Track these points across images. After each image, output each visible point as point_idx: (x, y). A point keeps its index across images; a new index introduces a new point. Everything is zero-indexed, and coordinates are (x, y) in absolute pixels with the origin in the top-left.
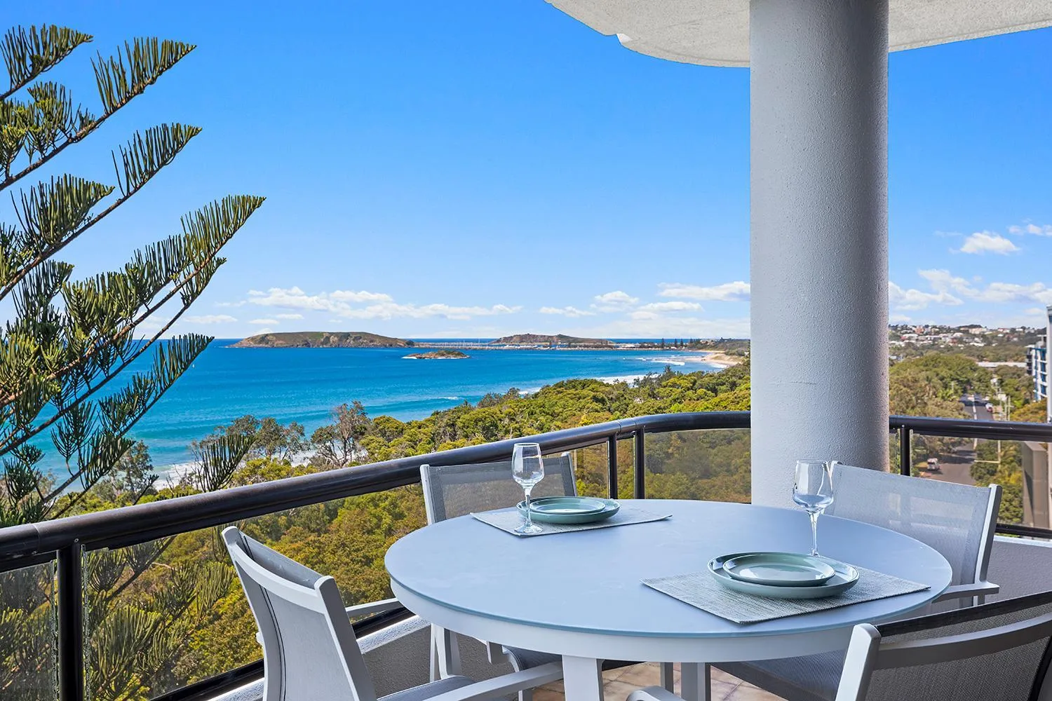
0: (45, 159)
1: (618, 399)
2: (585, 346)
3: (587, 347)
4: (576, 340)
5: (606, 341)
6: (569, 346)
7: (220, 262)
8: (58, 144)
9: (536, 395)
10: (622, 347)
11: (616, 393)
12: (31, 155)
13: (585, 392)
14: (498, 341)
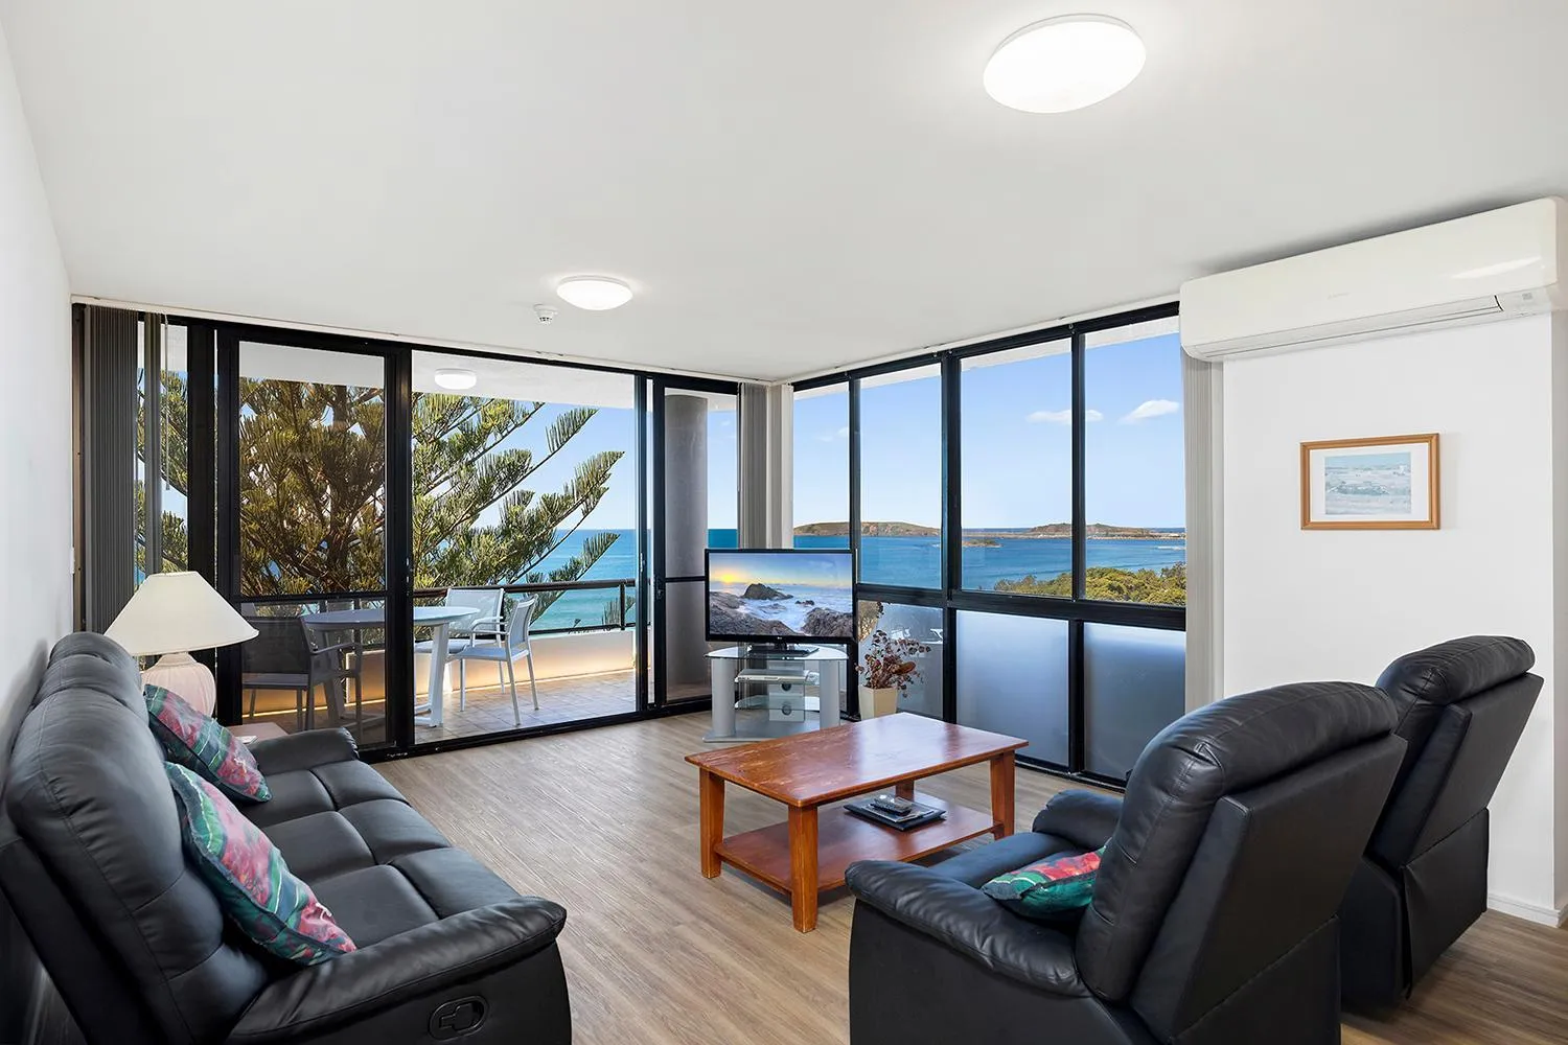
0: (503, 437)
1: (1137, 587)
2: (1123, 536)
3: (1127, 536)
4: (1114, 529)
5: (1148, 530)
6: (1107, 535)
7: (606, 490)
8: (509, 429)
9: (1052, 583)
10: (1164, 536)
11: (1135, 581)
12: (496, 435)
13: (1102, 580)
14: (1034, 530)
